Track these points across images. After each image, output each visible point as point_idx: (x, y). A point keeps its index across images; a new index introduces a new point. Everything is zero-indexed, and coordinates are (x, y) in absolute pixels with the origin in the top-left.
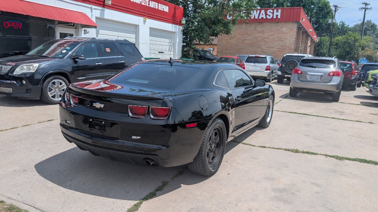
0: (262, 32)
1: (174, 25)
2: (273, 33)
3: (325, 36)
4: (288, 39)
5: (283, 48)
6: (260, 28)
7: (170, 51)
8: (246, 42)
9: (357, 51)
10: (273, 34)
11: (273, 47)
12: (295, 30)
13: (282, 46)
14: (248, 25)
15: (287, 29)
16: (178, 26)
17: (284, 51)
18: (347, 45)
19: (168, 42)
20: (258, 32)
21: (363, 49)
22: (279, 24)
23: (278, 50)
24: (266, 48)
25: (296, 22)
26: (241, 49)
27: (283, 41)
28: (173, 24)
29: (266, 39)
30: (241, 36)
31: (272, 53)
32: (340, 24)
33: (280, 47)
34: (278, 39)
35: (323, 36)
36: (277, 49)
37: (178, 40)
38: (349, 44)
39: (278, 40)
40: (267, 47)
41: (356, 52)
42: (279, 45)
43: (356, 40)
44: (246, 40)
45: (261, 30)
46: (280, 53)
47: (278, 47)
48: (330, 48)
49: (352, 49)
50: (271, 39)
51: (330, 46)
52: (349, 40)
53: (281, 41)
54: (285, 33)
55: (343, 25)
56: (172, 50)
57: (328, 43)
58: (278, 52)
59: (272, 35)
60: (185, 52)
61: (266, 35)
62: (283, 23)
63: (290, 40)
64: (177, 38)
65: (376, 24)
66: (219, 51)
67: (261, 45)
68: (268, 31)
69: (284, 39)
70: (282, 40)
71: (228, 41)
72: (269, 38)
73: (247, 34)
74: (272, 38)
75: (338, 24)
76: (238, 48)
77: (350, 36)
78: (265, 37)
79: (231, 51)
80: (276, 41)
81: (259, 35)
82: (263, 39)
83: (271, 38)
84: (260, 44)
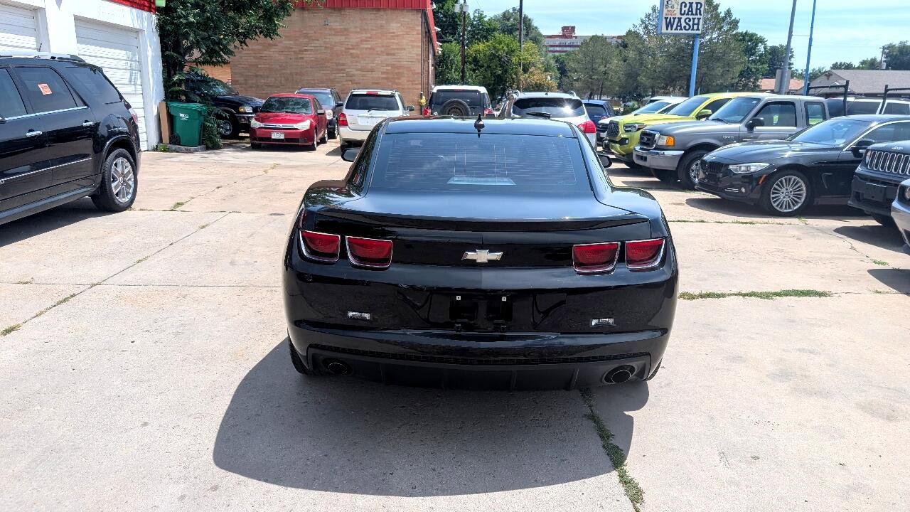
0: (345, 32)
1: (135, 11)
2: (369, 35)
3: (451, 42)
4: (404, 49)
5: (396, 71)
6: (337, 21)
7: (133, 83)
8: (307, 56)
9: (516, 74)
10: (370, 38)
11: (372, 70)
12: (417, 28)
13: (393, 66)
14: (306, 14)
15: (399, 25)
16: (145, 14)
17: (399, 79)
18: (496, 61)
19: (125, 58)
20: (333, 32)
21: (525, 70)
22: (382, 13)
23: (384, 76)
24: (357, 70)
25: (417, 10)
26: (297, 74)
27: (394, 54)
28: (132, 6)
29: (354, 49)
30: (292, 42)
31: (373, 83)
32: (475, 16)
33: (390, 68)
34: (383, 49)
35: (448, 42)
36: (383, 73)
37: (150, 53)
38: (500, 60)
39: (382, 52)
40: (361, 70)
41: (514, 76)
42: (387, 65)
43: (512, 51)
44: (306, 51)
45: (339, 27)
46: (390, 84)
47: (385, 69)
48: (463, 68)
49: (506, 71)
50: (366, 48)
51: (463, 65)
52: (499, 50)
53: (391, 54)
54: (398, 36)
55: (481, 17)
56: (139, 82)
57: (459, 58)
58: (385, 80)
59: (366, 40)
60: (174, 84)
61: (354, 39)
62: (389, 12)
63: (410, 53)
64: (147, 46)
65: (529, 17)
66: (237, 81)
67: (343, 65)
68: (358, 30)
69: (398, 49)
70: (393, 52)
71: (258, 55)
72: (362, 46)
73: (306, 36)
74: (369, 46)
75: (472, 17)
76: (288, 72)
77: (500, 43)
78: (352, 45)
79: (269, 79)
80: (378, 54)
81: (337, 39)
82: (346, 49)
83: (366, 46)
84: (341, 62)
